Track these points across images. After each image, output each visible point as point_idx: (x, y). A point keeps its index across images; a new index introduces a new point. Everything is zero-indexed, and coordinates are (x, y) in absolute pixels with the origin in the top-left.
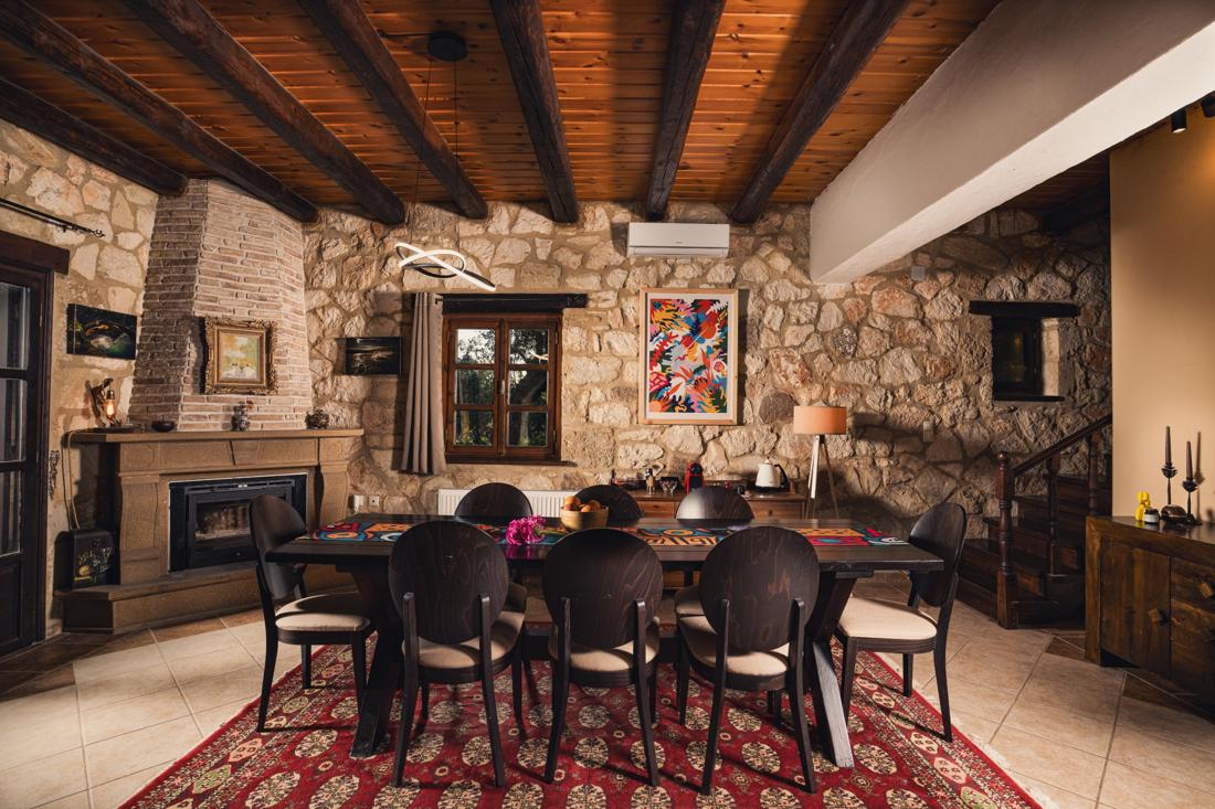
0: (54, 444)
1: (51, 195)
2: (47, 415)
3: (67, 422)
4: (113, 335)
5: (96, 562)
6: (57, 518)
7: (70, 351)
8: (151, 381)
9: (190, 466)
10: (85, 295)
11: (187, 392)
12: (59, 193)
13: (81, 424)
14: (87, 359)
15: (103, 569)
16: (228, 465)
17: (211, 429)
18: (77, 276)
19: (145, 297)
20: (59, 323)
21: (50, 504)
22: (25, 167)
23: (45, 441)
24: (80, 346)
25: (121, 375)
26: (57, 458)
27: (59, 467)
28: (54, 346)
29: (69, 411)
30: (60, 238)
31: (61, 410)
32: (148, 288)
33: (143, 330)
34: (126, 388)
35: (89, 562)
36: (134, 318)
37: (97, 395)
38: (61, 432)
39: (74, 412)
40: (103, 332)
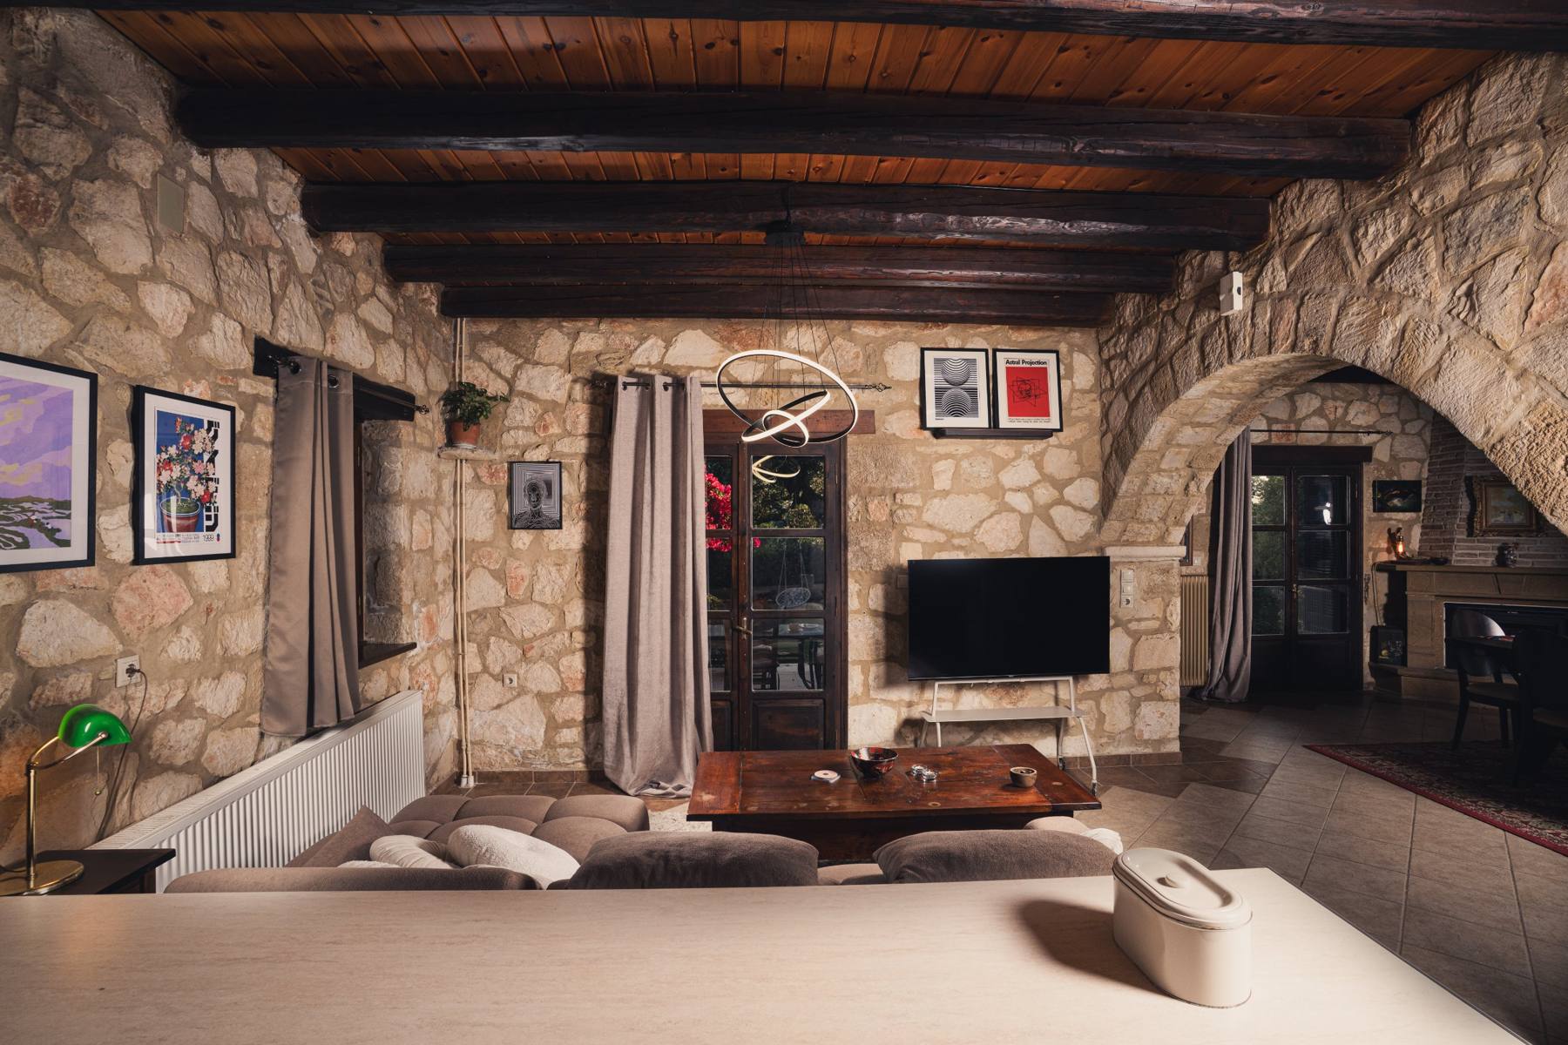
0: (1367, 570)
1: (1360, 416)
2: (1362, 552)
3: (1374, 556)
4: (1402, 496)
5: (1392, 649)
6: (1371, 617)
7: (1374, 511)
8: (1433, 527)
9: (1460, 591)
10: (1383, 473)
11: (1461, 535)
12: (1364, 413)
13: (1384, 557)
14: (1386, 515)
15: (1397, 655)
16: (1495, 594)
17: (1481, 564)
18: (1377, 460)
19: (1429, 465)
20: (1368, 494)
21: (1365, 607)
22: (1344, 405)
23: (1361, 568)
24: (1381, 507)
25: (1410, 524)
26: (1369, 579)
27: (1370, 585)
28: (1365, 509)
29: (1375, 548)
30: (1366, 440)
31: (1370, 549)
32: (1431, 458)
33: (1428, 489)
34: (1417, 532)
35: (1388, 648)
36: (1420, 482)
37: (1393, 539)
38: (1371, 562)
39: (1380, 550)
40: (1396, 496)
